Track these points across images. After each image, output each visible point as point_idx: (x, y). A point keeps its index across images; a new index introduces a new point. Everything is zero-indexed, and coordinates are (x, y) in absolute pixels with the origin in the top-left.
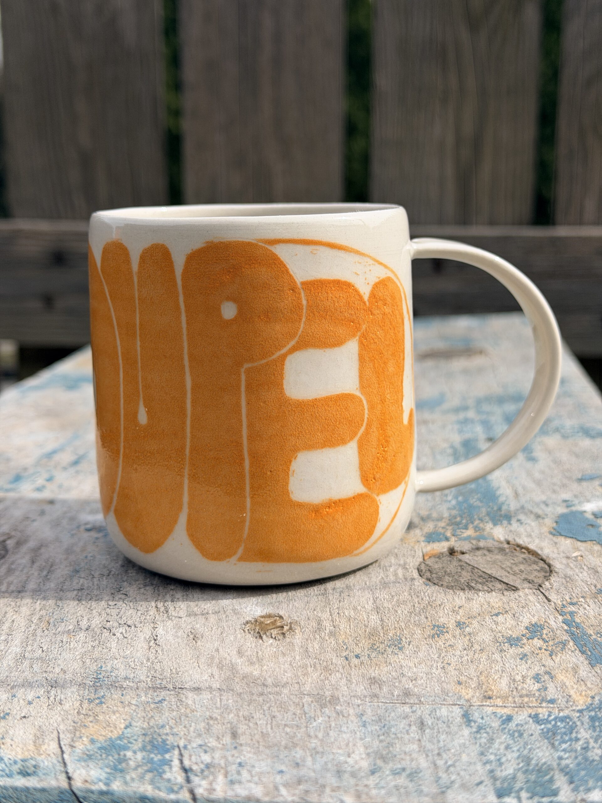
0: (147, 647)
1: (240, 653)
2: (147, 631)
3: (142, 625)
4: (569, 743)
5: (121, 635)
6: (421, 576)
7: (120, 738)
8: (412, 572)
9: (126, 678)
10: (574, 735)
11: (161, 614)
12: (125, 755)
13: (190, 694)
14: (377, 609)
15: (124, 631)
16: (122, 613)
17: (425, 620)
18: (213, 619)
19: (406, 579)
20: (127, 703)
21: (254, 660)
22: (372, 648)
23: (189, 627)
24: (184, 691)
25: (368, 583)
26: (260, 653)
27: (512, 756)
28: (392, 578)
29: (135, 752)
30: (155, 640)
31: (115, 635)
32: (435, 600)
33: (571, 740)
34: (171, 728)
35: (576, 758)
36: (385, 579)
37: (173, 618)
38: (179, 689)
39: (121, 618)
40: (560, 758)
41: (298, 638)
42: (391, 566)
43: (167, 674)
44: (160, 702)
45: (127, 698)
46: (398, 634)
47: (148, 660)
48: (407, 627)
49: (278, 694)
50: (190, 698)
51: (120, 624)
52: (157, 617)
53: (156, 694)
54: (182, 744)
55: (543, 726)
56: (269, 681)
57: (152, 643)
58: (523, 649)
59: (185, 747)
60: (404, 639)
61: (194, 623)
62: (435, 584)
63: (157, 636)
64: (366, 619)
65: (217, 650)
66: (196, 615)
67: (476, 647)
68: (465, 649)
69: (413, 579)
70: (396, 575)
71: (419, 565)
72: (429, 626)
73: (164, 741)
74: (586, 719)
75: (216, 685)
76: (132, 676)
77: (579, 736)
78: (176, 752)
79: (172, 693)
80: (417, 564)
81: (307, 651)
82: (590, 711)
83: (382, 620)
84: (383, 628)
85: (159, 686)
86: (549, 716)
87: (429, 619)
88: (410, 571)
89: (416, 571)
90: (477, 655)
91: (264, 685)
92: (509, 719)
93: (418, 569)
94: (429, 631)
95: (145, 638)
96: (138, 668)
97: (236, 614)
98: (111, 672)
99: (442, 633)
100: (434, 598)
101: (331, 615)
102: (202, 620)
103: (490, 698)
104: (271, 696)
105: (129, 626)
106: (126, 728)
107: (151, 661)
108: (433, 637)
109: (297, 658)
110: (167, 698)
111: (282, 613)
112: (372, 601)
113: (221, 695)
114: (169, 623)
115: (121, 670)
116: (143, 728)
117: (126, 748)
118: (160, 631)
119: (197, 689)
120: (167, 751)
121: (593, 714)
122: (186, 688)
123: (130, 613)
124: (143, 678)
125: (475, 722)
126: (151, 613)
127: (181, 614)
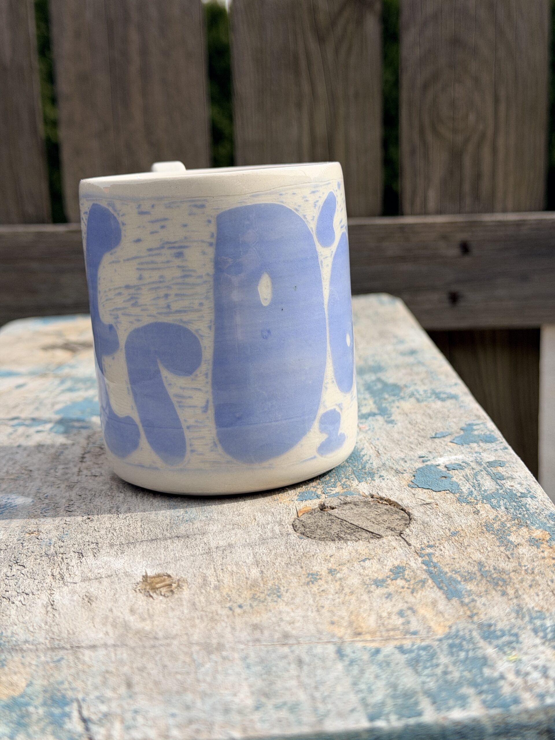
0: (45, 612)
1: (132, 611)
2: (44, 598)
3: (39, 592)
4: (430, 669)
5: (20, 603)
6: (295, 531)
7: (22, 696)
8: (288, 528)
9: (26, 642)
10: (435, 661)
11: (57, 581)
12: (27, 711)
13: (87, 652)
14: (257, 563)
15: (22, 599)
16: (19, 583)
17: (301, 570)
18: (106, 582)
19: (282, 534)
20: (27, 663)
21: (146, 616)
22: (254, 598)
23: (84, 591)
24: (81, 650)
25: (248, 540)
26: (151, 610)
27: (381, 684)
28: (270, 535)
29: (36, 707)
30: (52, 605)
31: (13, 603)
32: (309, 552)
33: (432, 666)
34: (70, 683)
35: (437, 681)
36: (264, 537)
37: (69, 584)
38: (76, 648)
39: (19, 587)
40: (424, 683)
41: (186, 593)
42: (268, 524)
43: (65, 635)
44: (59, 661)
45: (27, 660)
46: (276, 584)
47: (46, 623)
48: (284, 576)
49: (169, 645)
50: (87, 655)
51: (18, 593)
52: (53, 583)
53: (54, 653)
54: (80, 696)
55: (407, 656)
56: (161, 634)
57: (50, 608)
58: (387, 590)
59: (84, 700)
60: (282, 588)
61: (88, 587)
62: (308, 537)
63: (54, 601)
64: (247, 572)
65: (111, 610)
66: (90, 580)
67: (347, 590)
68: (337, 593)
69: (288, 534)
70: (273, 531)
71: (294, 522)
72: (304, 575)
73: (64, 696)
74: (445, 646)
75: (111, 642)
76: (31, 639)
77: (440, 661)
78: (75, 705)
79: (70, 651)
80: (292, 520)
81: (194, 604)
82: (449, 638)
83: (262, 572)
84: (262, 579)
85: (57, 646)
86: (413, 645)
87: (304, 569)
88: (286, 527)
89: (291, 527)
90: (347, 598)
91: (156, 638)
92: (378, 651)
93: (293, 525)
94: (304, 580)
95: (43, 604)
96: (37, 631)
97: (127, 576)
98: (12, 637)
99: (316, 580)
100: (308, 550)
101: (215, 571)
102: (95, 584)
103: (360, 634)
104: (163, 648)
105: (27, 594)
106: (28, 685)
107: (49, 624)
108: (308, 584)
109: (186, 611)
110: (65, 657)
111: (169, 572)
112: (252, 556)
113: (115, 650)
114: (65, 589)
115: (20, 634)
116: (43, 686)
117: (27, 704)
118: (57, 596)
119: (93, 647)
120: (66, 704)
121: (450, 641)
122: (82, 647)
123: (27, 582)
124: (42, 640)
125: (347, 656)
126: (48, 581)
127: (77, 579)
